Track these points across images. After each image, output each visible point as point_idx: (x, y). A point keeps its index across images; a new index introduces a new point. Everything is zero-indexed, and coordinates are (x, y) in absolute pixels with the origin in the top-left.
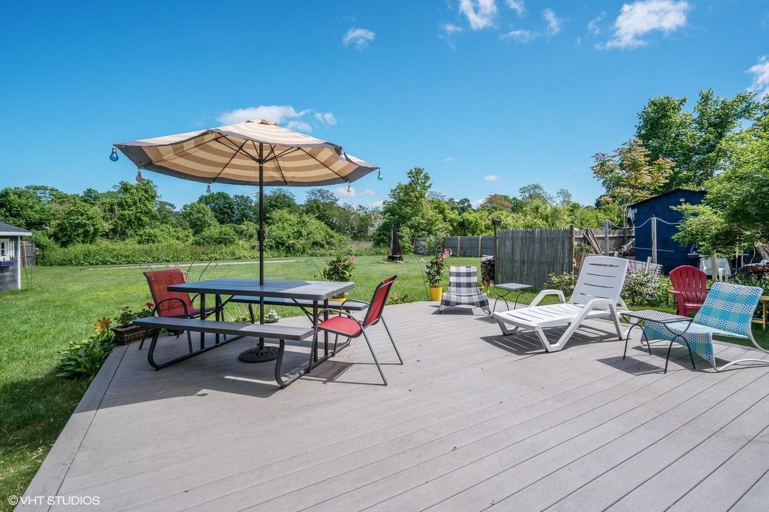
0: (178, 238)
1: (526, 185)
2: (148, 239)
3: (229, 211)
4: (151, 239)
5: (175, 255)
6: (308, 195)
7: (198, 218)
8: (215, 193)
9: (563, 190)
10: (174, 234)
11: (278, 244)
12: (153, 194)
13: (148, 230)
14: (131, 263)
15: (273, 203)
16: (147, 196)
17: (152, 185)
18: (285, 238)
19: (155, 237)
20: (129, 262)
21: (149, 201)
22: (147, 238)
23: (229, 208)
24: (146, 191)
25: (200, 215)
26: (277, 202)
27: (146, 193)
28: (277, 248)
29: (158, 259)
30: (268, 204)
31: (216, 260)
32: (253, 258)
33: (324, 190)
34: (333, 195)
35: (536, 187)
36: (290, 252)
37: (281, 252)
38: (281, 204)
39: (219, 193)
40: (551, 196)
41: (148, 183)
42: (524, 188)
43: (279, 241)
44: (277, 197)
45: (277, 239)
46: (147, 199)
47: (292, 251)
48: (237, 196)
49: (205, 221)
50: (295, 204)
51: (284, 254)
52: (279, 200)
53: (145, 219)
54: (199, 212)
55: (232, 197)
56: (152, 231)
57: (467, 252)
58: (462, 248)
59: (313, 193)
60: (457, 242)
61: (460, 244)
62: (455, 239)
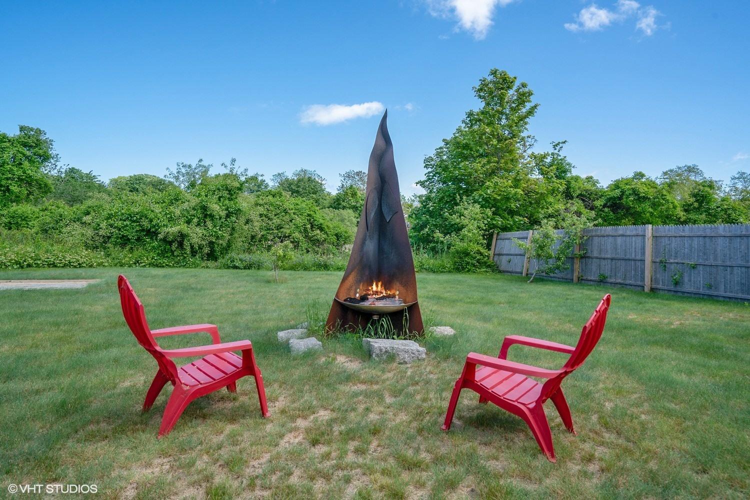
1: (674, 167)
42: (671, 171)
44: (300, 181)
57: (690, 281)
58: (662, 265)
59: (348, 176)
60: (639, 245)
61: (656, 251)
62: (628, 233)
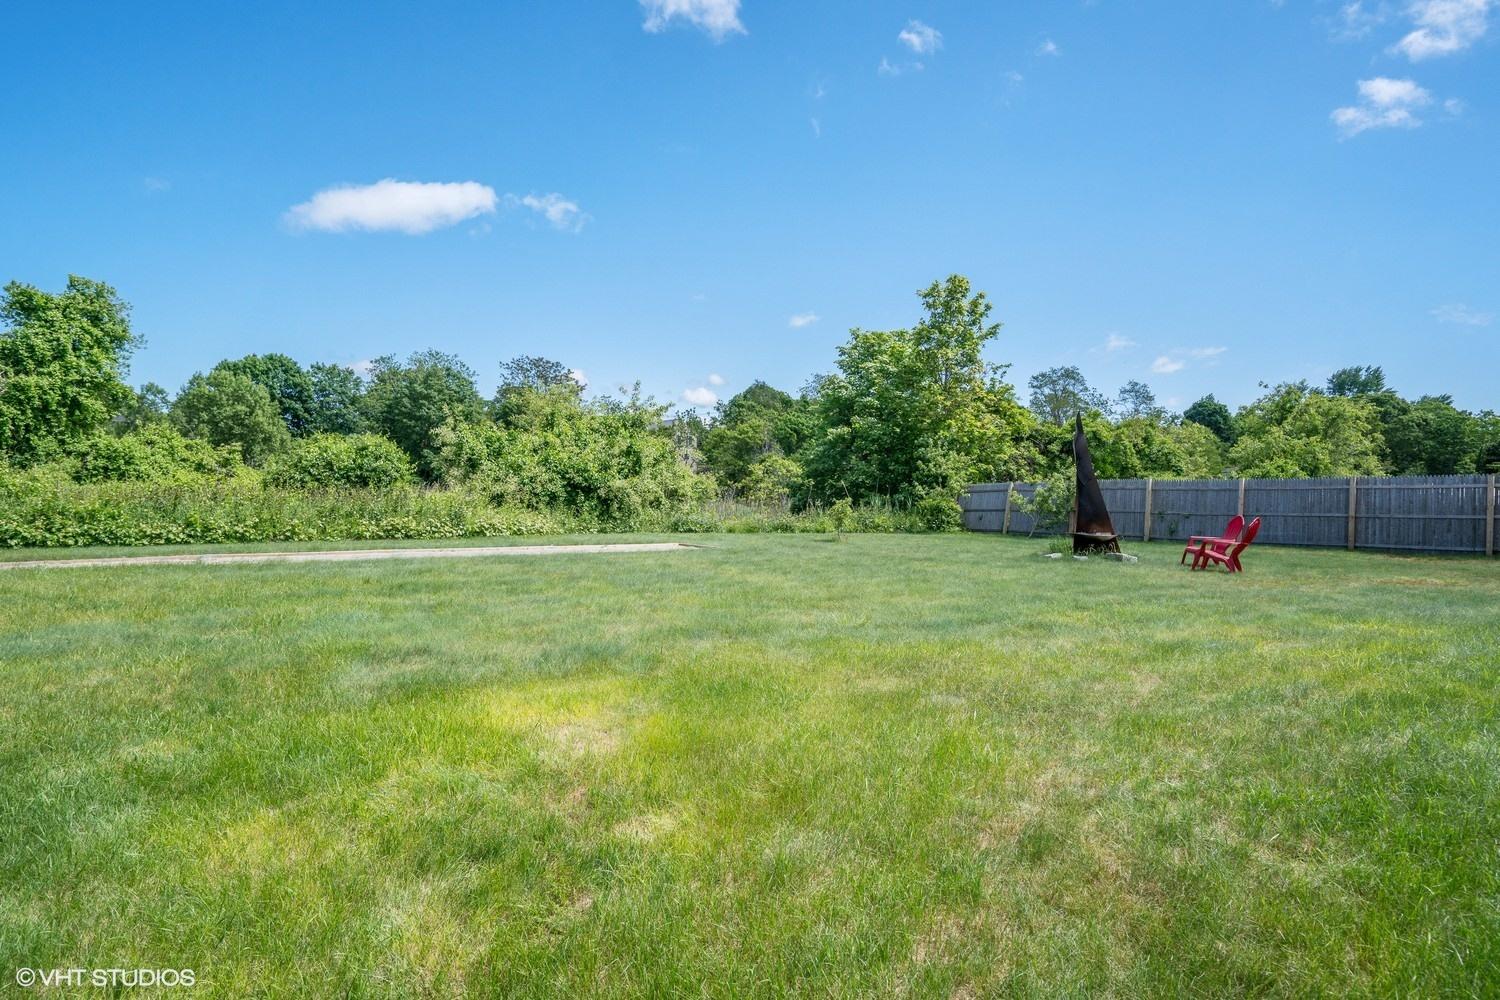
0: (199, 467)
1: (1046, 370)
2: (106, 469)
3: (298, 406)
4: (114, 467)
5: (266, 515)
6: (506, 373)
7: (235, 417)
8: (259, 357)
9: (1136, 384)
10: (186, 454)
11: (573, 488)
12: (119, 329)
13: (103, 438)
14: (103, 543)
15: (419, 389)
16: (100, 334)
17: (112, 300)
18: (593, 468)
19: (127, 463)
20: (96, 541)
21: (106, 350)
22: (101, 463)
23: (299, 399)
24: (95, 319)
25: (241, 408)
26: (429, 387)
27: (95, 326)
28: (571, 501)
29: (207, 529)
30: (407, 392)
31: (408, 537)
32: (515, 533)
33: (548, 362)
34: (571, 376)
35: (1070, 374)
36: (611, 517)
37: (586, 515)
38: (440, 392)
39: (271, 358)
40: (1104, 398)
41: (99, 294)
42: (1043, 375)
43: (578, 479)
44: (429, 375)
45: (572, 474)
46: (98, 342)
47: (617, 514)
48: (319, 368)
49: (258, 424)
50: (474, 395)
51: (595, 525)
52: (433, 381)
53: (95, 404)
54: (239, 399)
55: (305, 368)
56: (117, 444)
57: (1183, 529)
58: (1160, 516)
59: (519, 367)
60: (1139, 498)
61: (1154, 504)
62: (1128, 487)
